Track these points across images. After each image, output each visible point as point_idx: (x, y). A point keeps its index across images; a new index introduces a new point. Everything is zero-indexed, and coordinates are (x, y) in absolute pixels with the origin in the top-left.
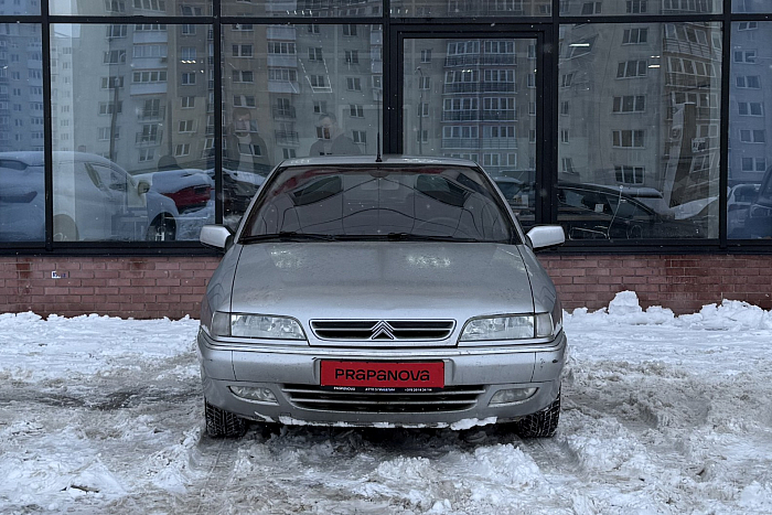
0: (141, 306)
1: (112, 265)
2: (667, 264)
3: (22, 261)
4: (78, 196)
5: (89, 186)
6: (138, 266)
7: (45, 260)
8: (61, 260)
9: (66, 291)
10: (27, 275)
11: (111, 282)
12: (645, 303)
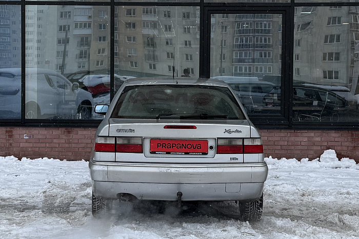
0: (70, 154)
1: (56, 132)
2: (352, 135)
3: (8, 129)
4: (39, 91)
5: (47, 86)
6: (69, 132)
7: (21, 128)
8: (29, 128)
9: (31, 145)
10: (11, 136)
11: (55, 141)
12: (340, 156)
